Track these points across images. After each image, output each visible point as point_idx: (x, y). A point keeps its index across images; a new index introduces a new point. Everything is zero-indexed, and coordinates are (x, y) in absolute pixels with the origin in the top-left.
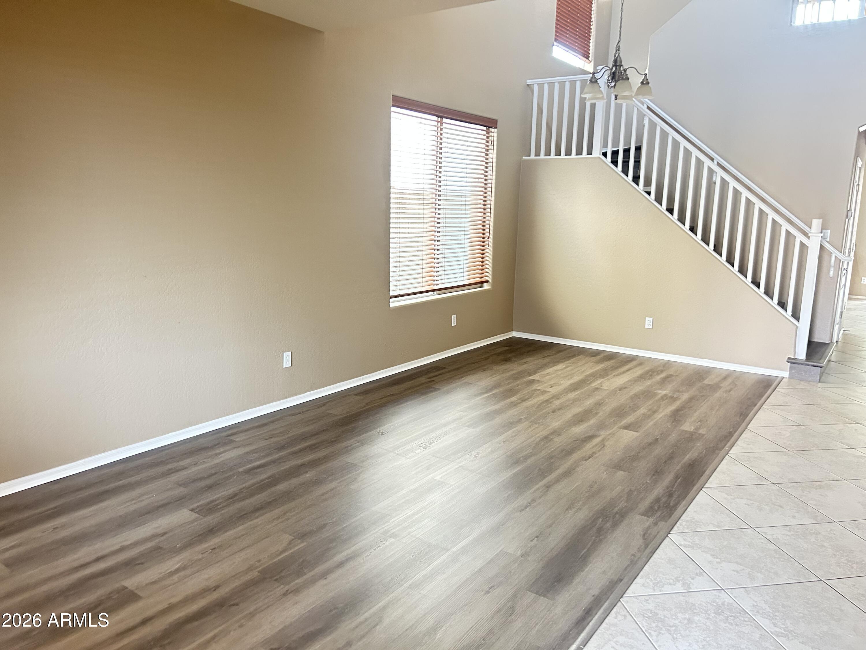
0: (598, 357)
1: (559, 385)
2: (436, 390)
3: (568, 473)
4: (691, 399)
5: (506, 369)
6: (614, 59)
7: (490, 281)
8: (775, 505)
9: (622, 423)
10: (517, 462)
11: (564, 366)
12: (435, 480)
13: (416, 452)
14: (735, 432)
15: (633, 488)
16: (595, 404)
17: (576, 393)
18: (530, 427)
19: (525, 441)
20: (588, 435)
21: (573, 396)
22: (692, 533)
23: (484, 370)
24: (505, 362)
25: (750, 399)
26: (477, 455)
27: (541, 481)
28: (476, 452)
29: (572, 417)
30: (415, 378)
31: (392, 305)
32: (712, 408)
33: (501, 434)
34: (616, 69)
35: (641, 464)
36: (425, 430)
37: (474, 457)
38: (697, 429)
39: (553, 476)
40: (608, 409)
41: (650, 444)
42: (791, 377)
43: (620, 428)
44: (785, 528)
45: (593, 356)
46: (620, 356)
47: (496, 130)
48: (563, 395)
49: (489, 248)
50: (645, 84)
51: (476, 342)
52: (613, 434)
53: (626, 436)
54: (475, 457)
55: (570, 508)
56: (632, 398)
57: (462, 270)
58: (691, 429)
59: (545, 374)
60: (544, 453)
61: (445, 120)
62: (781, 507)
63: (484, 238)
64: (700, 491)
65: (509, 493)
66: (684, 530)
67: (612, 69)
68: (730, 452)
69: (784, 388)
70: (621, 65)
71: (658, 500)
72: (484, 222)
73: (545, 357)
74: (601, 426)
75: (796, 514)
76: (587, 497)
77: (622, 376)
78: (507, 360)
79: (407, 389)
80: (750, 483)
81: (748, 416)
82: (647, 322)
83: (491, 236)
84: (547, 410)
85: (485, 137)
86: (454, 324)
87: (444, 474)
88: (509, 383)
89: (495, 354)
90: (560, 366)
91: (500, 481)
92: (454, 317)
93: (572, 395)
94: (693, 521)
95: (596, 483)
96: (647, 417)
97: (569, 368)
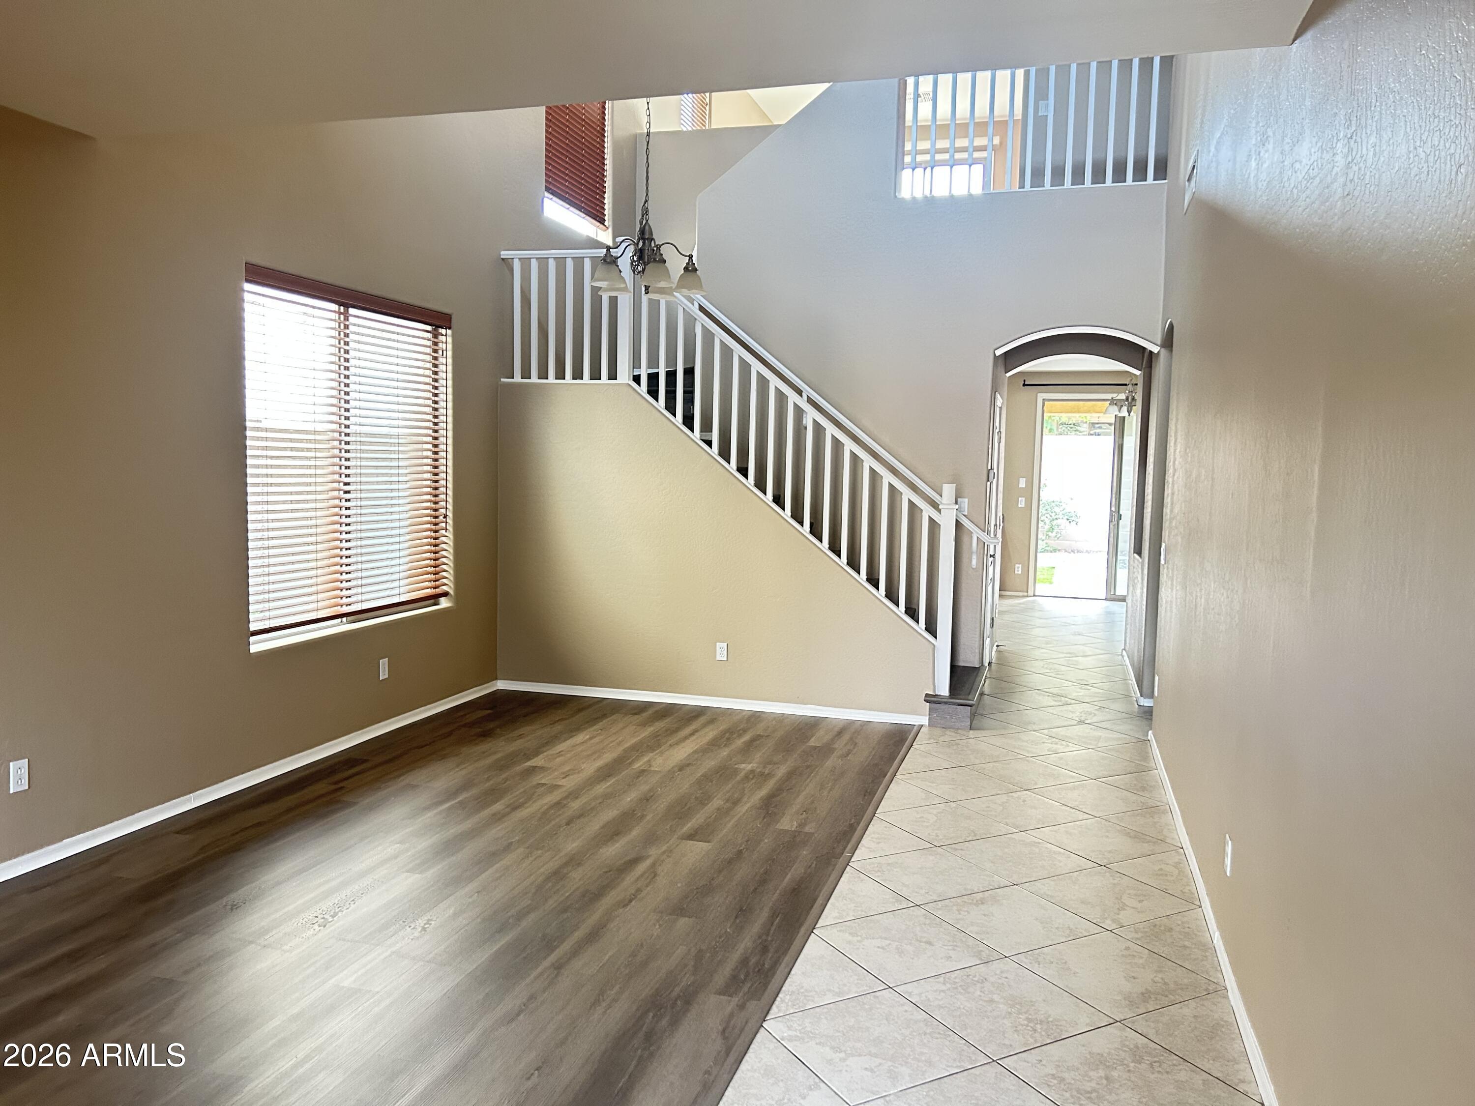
0: (645, 715)
1: (579, 772)
2: (349, 805)
3: (594, 936)
4: (790, 775)
5: (484, 753)
6: (640, 228)
7: (452, 592)
8: (920, 942)
9: (685, 829)
10: (502, 929)
11: (588, 737)
12: (343, 987)
13: (304, 936)
14: (858, 824)
15: (704, 947)
16: (641, 800)
17: (608, 784)
18: (527, 857)
19: (519, 884)
20: (628, 858)
21: (601, 790)
22: (801, 1013)
23: (444, 757)
24: (483, 738)
25: (876, 765)
26: (426, 926)
27: (545, 958)
28: (426, 918)
29: (603, 827)
30: (306, 786)
31: (253, 649)
32: (822, 787)
33: (470, 879)
34: (644, 243)
35: (716, 899)
36: (322, 889)
37: (420, 929)
38: (802, 825)
39: (566, 946)
40: (660, 806)
41: (730, 862)
42: (931, 724)
43: (682, 839)
44: (937, 980)
45: (636, 714)
46: (680, 709)
47: (449, 332)
48: (586, 789)
49: (446, 534)
50: (690, 271)
51: (429, 706)
52: (670, 851)
53: (692, 852)
54: (424, 929)
55: (596, 1002)
56: (699, 782)
57: (396, 576)
58: (792, 826)
59: (553, 754)
60: (551, 903)
61: (352, 311)
62: (930, 943)
63: (436, 517)
64: (810, 934)
65: (487, 991)
66: (787, 1009)
67: (638, 244)
68: (853, 860)
69: (924, 742)
70: (653, 239)
71: (744, 961)
72: (436, 489)
73: (555, 722)
74: (651, 839)
75: (951, 953)
76: (626, 975)
77: (683, 745)
78: (486, 735)
79: (290, 810)
80: (883, 909)
81: (875, 794)
82: (718, 651)
83: (450, 514)
84: (557, 820)
85: (429, 343)
86: (384, 675)
87: (359, 973)
88: (488, 779)
89: (465, 726)
90: (581, 737)
91: (470, 971)
92: (384, 663)
93: (601, 788)
94: (802, 990)
95: (642, 945)
96: (723, 813)
97: (596, 740)
